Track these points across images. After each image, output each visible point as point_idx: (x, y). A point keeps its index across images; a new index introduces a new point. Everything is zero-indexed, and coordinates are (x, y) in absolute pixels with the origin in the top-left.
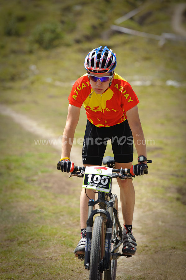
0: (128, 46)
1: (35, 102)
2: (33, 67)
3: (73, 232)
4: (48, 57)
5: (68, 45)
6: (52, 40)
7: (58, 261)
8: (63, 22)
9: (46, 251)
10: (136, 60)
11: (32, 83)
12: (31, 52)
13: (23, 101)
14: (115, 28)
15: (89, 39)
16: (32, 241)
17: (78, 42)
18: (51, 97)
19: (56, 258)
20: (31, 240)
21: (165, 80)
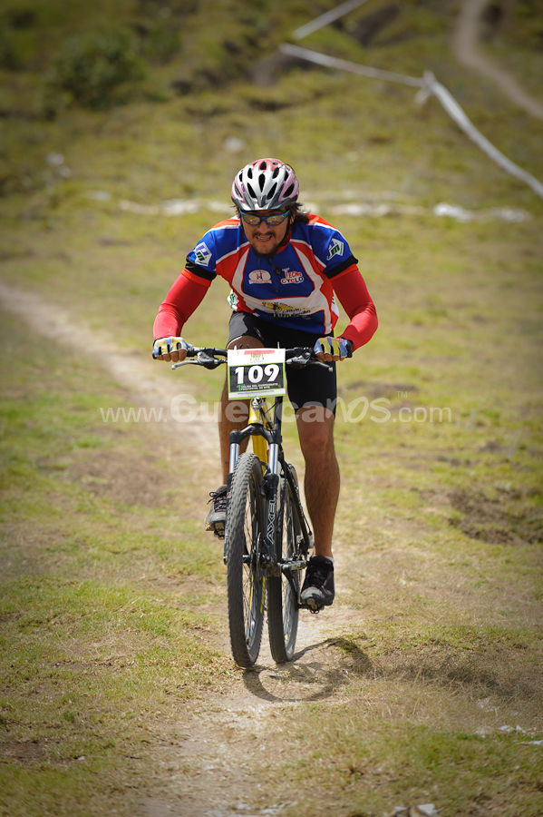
0: (326, 104)
1: (63, 257)
2: (56, 159)
3: (166, 602)
4: (98, 131)
5: (154, 99)
6: (109, 84)
7: (128, 670)
8: (142, 31)
9: (96, 645)
10: (349, 145)
11: (55, 203)
12: (50, 115)
13: (29, 254)
14: (289, 50)
15: (215, 81)
16: (56, 619)
17: (184, 88)
18: (107, 243)
19: (121, 662)
20: (55, 616)
21: (429, 204)
